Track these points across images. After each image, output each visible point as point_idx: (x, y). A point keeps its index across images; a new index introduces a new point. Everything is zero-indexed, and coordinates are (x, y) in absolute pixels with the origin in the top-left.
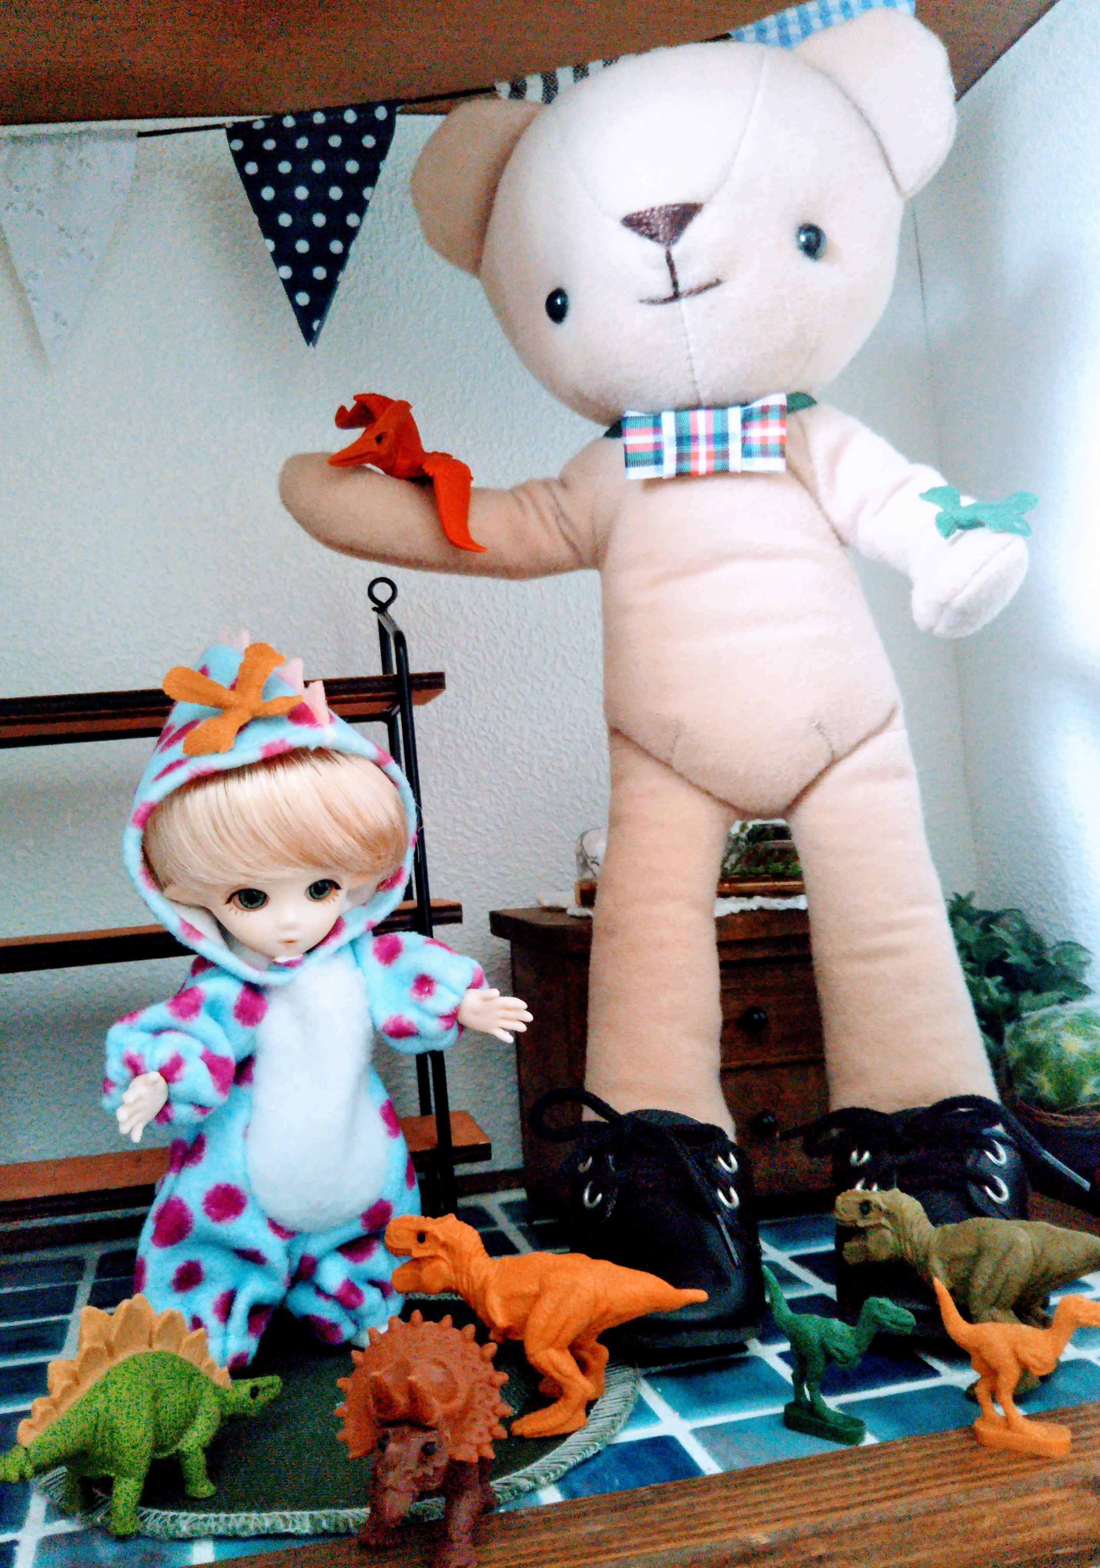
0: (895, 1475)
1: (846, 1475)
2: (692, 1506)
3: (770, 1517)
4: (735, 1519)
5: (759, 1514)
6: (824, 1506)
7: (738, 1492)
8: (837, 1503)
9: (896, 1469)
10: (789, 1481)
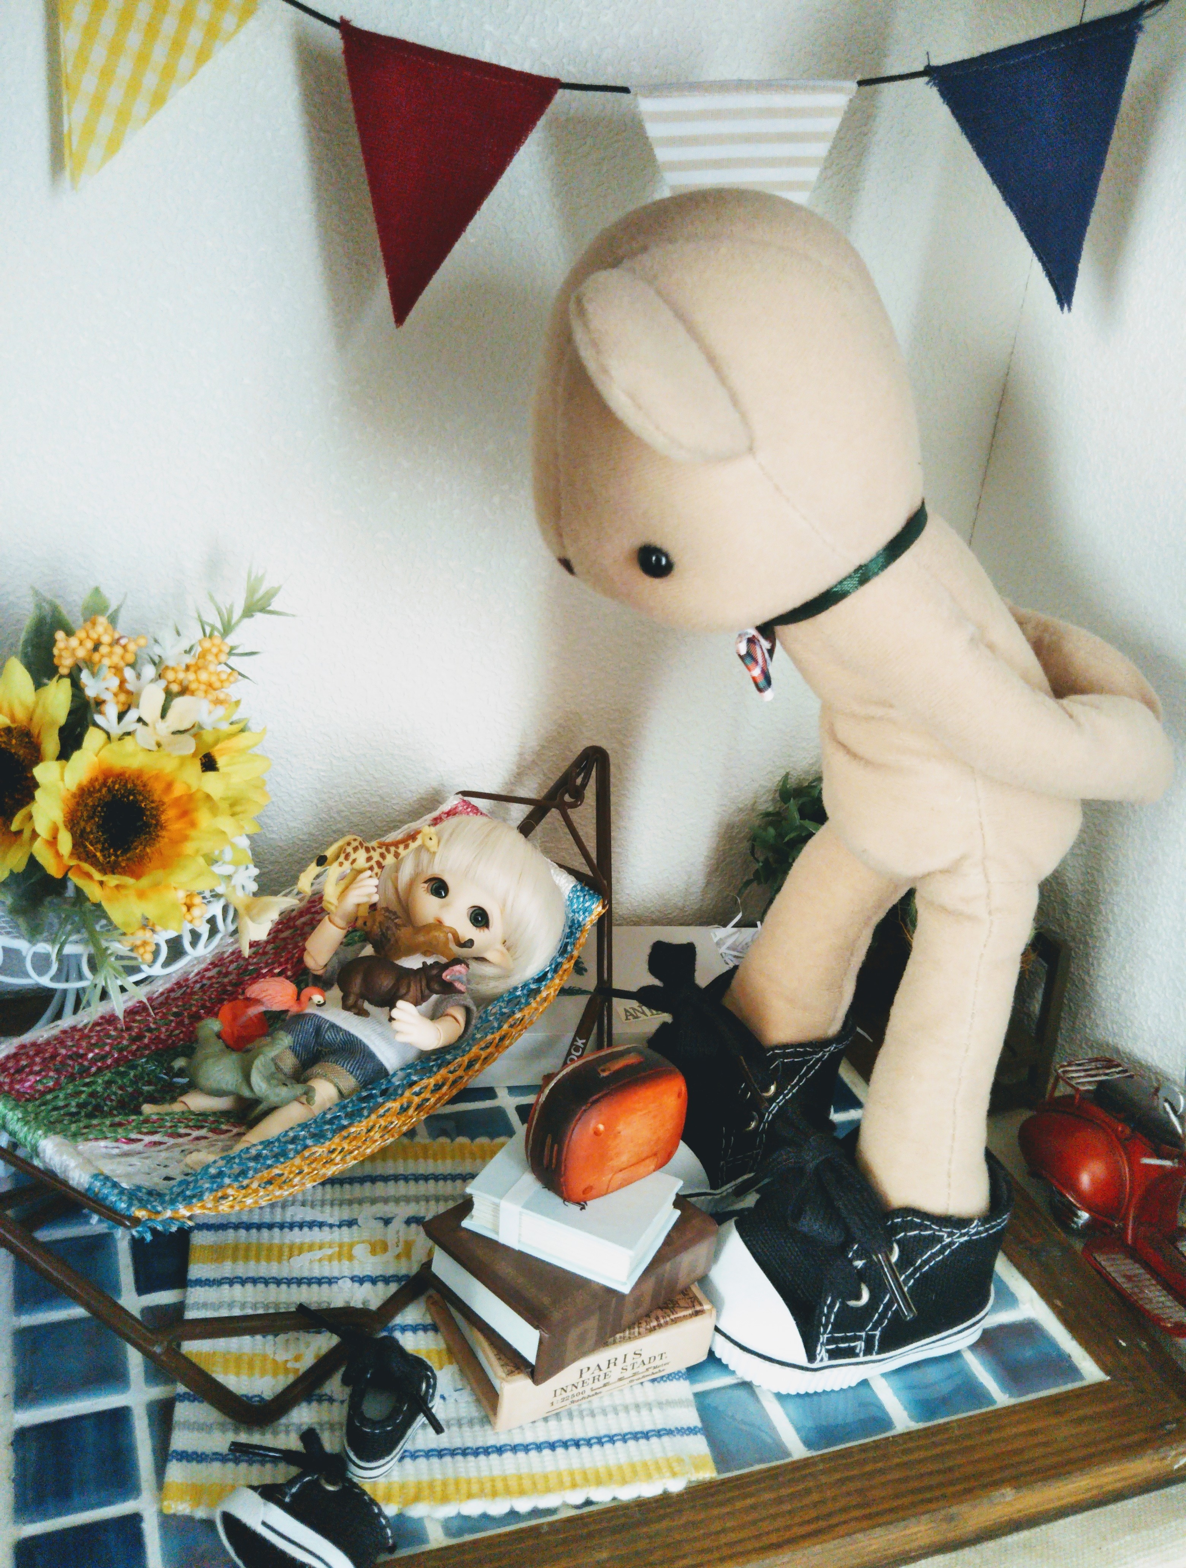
0: (815, 1505)
1: (780, 1501)
2: (670, 1530)
3: (725, 1552)
4: (702, 1551)
5: (718, 1548)
6: (766, 1541)
7: (703, 1515)
8: (774, 1538)
9: (815, 1497)
10: (739, 1505)
